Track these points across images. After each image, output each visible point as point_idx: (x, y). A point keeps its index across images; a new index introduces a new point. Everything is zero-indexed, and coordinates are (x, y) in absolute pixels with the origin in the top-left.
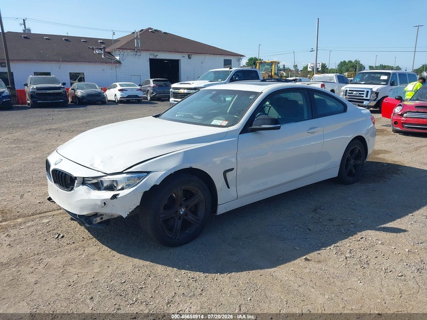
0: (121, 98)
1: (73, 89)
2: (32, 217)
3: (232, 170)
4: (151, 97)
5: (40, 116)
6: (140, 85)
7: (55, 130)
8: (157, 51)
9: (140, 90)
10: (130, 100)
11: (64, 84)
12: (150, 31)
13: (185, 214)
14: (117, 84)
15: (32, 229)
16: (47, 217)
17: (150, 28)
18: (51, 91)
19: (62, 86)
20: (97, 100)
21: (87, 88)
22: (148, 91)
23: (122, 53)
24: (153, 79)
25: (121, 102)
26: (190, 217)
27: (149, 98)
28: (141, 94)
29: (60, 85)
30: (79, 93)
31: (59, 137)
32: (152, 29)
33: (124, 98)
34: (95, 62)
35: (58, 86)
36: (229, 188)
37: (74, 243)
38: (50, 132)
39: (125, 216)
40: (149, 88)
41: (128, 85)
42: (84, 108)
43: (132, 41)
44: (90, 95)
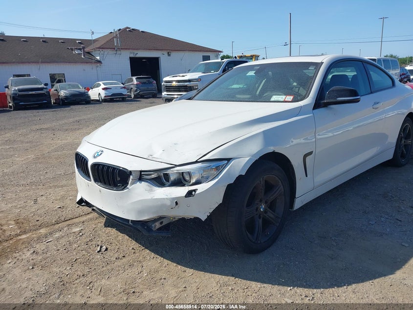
0: (105, 96)
1: (56, 90)
2: (57, 226)
3: (311, 153)
4: (135, 95)
5: (26, 118)
6: (122, 84)
7: (47, 129)
8: (137, 49)
9: (124, 88)
10: (114, 99)
11: (46, 85)
12: (128, 30)
13: (265, 212)
14: (101, 83)
15: (63, 241)
16: (76, 225)
17: (128, 28)
18: (34, 92)
19: (45, 87)
20: (80, 99)
21: (69, 88)
22: (132, 89)
23: (102, 52)
24: (136, 77)
25: (105, 101)
26: (270, 215)
27: (133, 96)
28: (125, 92)
29: (42, 86)
30: (63, 93)
31: (55, 136)
32: (129, 28)
33: (108, 96)
34: (76, 62)
35: (40, 86)
36: (307, 176)
37: (124, 256)
38: (42, 132)
39: (203, 218)
40: (132, 86)
41: (111, 84)
42: (69, 108)
43: (112, 40)
44: (73, 95)
